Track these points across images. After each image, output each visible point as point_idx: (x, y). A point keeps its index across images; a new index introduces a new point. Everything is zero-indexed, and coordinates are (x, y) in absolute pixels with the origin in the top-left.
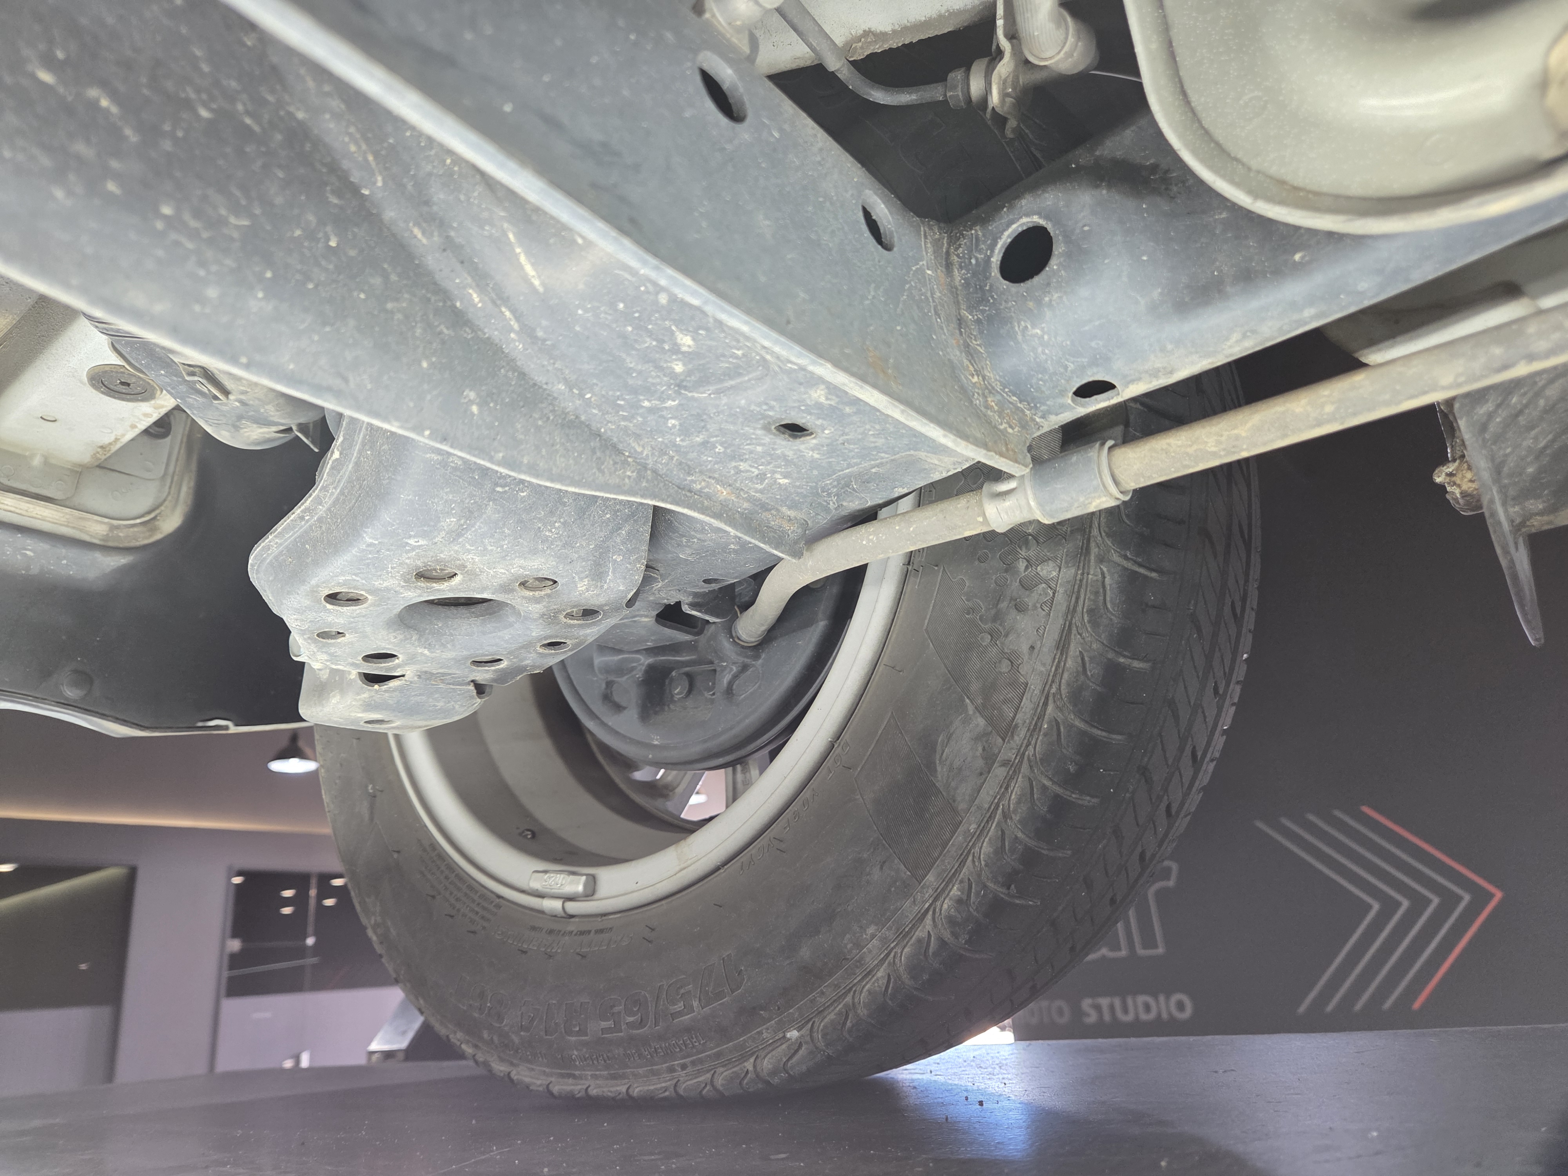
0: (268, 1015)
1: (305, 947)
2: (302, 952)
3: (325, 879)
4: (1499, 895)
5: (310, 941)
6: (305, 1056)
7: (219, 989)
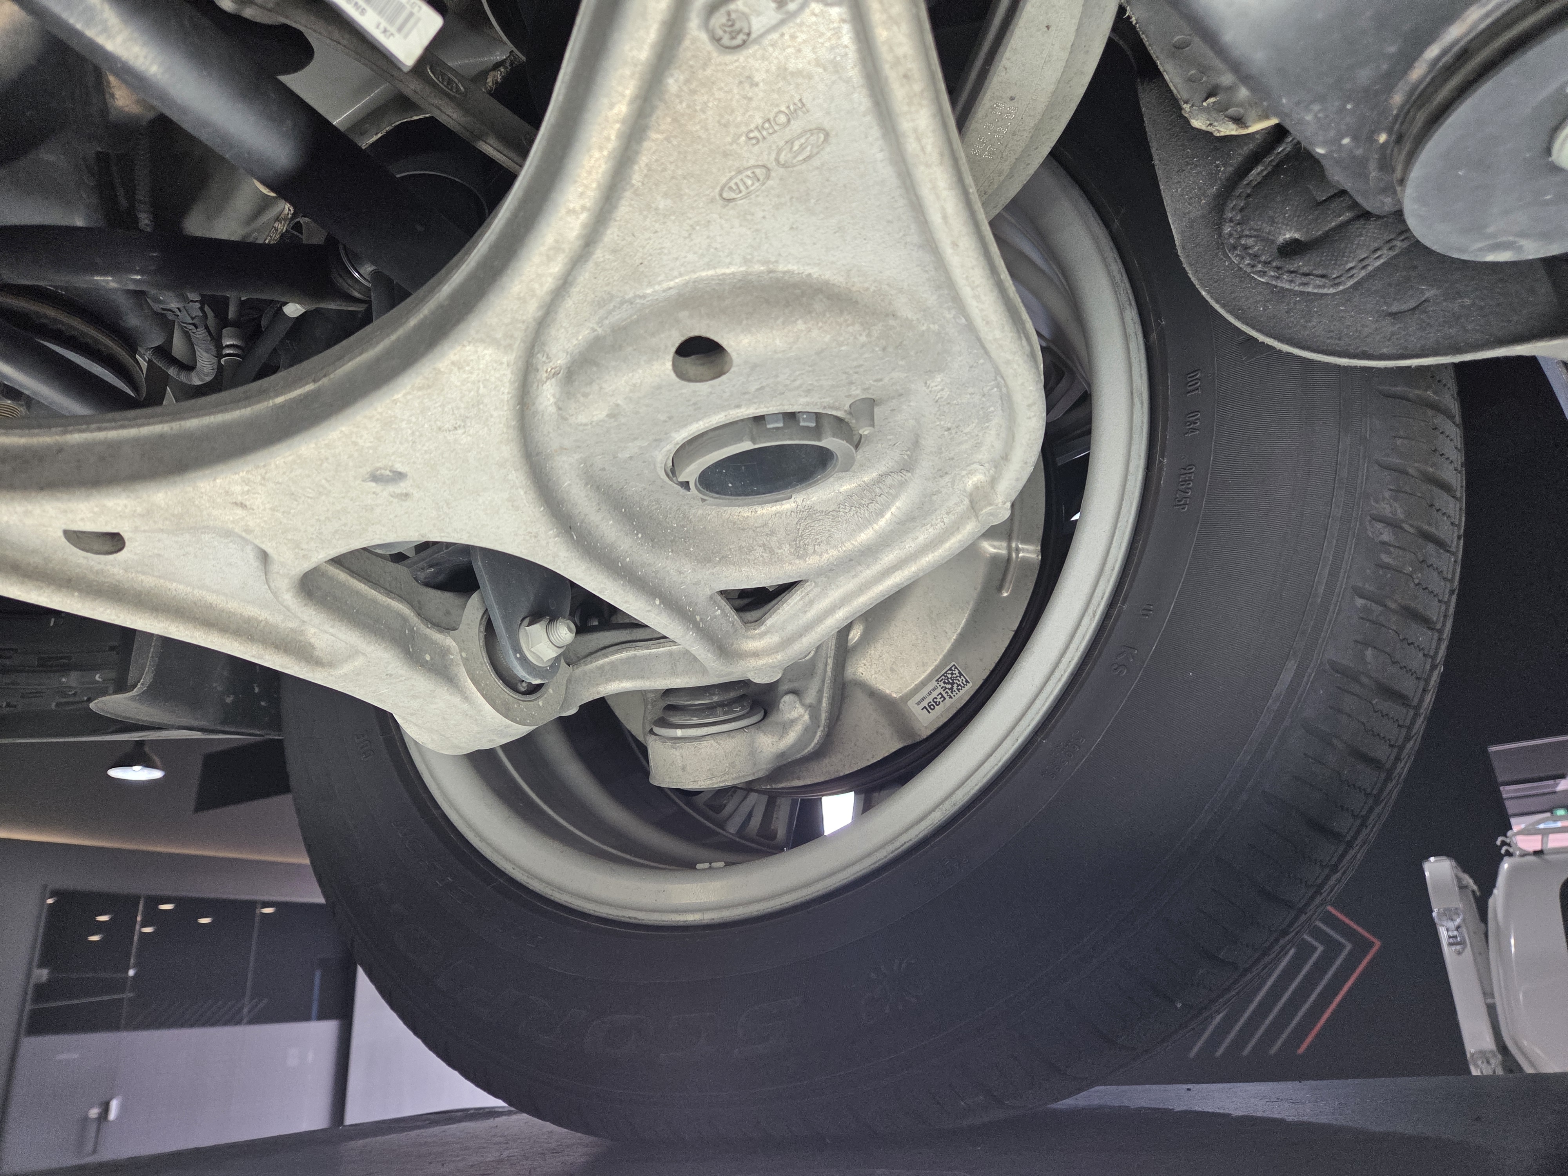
0: (76, 1056)
1: (127, 978)
2: (120, 985)
3: (154, 901)
4: (1378, 944)
5: (131, 973)
6: (114, 1105)
7: (19, 1025)
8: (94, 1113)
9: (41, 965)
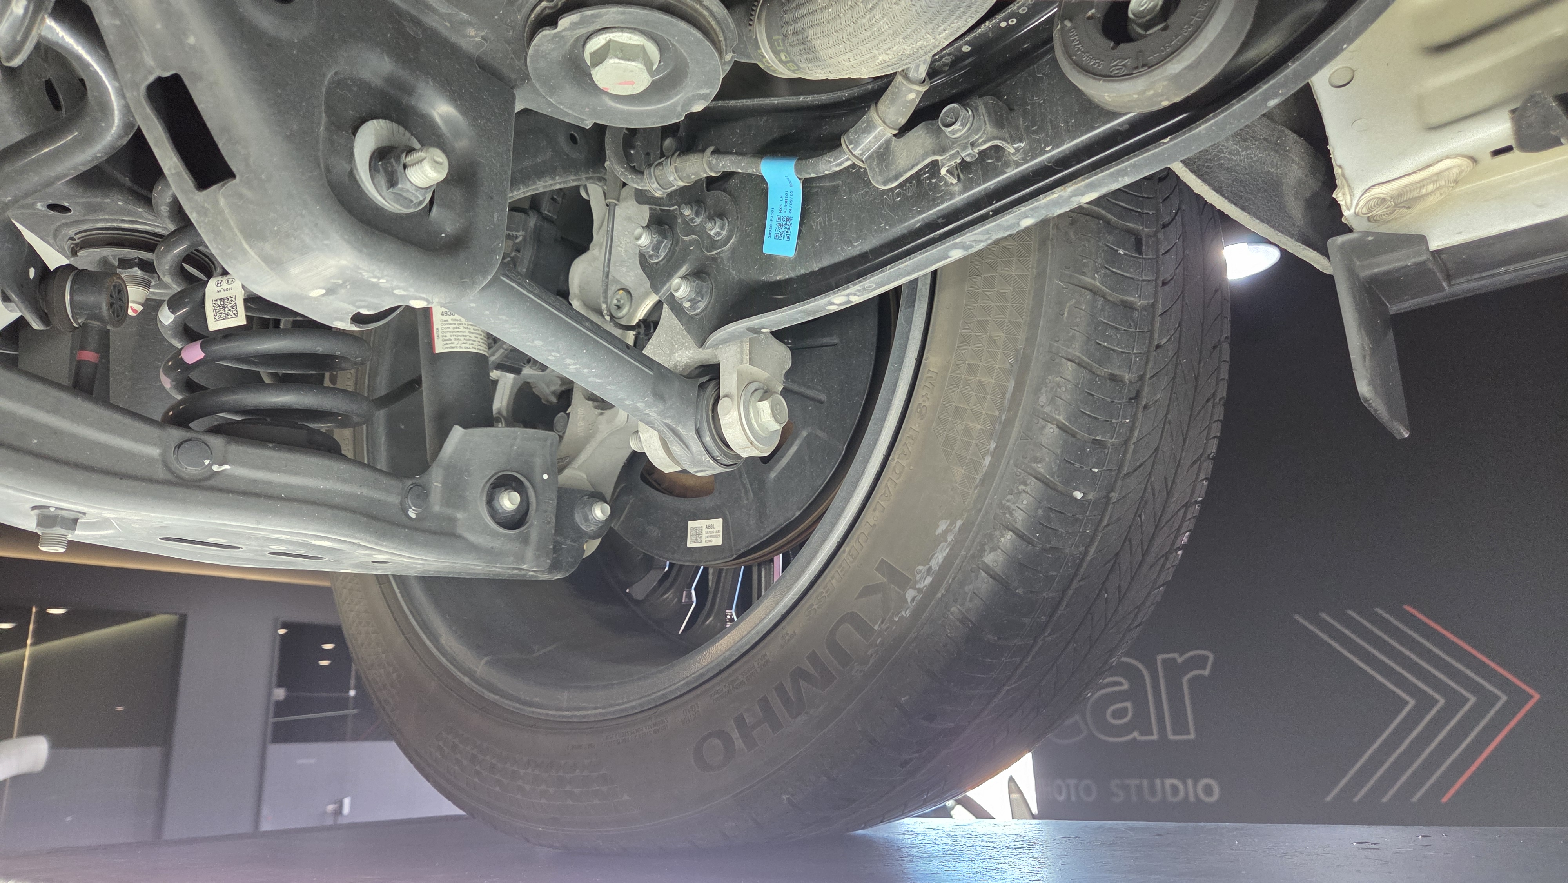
0: (312, 761)
1: (348, 698)
2: (343, 703)
5: (352, 693)
6: (347, 802)
7: (265, 735)
8: (331, 808)
9: (279, 685)
